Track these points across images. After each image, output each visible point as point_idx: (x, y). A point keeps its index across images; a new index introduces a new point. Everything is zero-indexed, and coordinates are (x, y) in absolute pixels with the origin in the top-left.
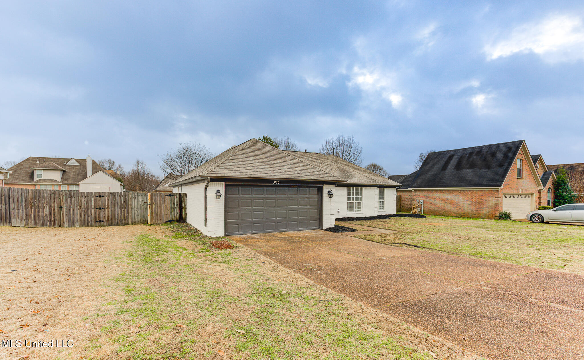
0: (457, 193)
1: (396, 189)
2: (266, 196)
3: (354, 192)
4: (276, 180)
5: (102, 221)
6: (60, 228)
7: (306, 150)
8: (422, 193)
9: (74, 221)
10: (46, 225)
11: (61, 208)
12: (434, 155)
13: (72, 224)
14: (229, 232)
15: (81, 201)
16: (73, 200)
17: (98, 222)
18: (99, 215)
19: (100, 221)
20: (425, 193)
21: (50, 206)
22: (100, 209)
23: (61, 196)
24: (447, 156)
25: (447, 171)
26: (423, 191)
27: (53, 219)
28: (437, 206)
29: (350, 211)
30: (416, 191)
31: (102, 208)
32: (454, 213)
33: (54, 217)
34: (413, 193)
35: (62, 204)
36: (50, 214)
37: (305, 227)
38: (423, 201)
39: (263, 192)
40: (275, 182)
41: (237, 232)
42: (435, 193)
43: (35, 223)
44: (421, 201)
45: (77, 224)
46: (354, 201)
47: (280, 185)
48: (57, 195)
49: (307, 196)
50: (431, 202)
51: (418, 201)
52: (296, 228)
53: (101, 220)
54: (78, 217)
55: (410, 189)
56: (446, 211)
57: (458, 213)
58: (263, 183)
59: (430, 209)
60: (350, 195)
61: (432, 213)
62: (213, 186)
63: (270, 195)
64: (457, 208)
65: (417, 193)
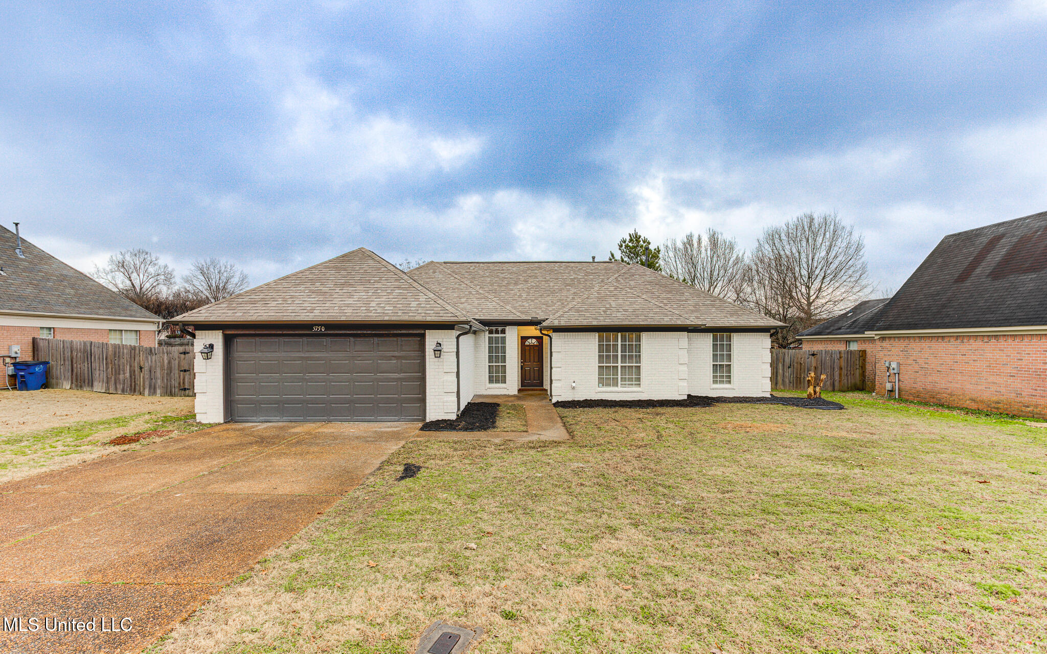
0: (978, 344)
1: (771, 336)
2: (307, 355)
3: (620, 343)
4: (318, 325)
5: (188, 389)
6: (140, 397)
7: (594, 258)
8: (896, 343)
9: (155, 389)
10: (127, 392)
11: (141, 368)
12: (955, 241)
13: (153, 391)
14: (240, 417)
15: (163, 360)
16: (154, 357)
17: (182, 389)
18: (184, 379)
19: (185, 389)
20: (902, 344)
21: (131, 366)
22: (185, 371)
23: (141, 353)
24: (984, 240)
25: (968, 283)
26: (899, 338)
27: (133, 384)
28: (930, 378)
29: (608, 385)
30: (883, 338)
31: (188, 371)
32: (973, 400)
33: (135, 382)
34: (878, 343)
35: (142, 363)
36: (131, 376)
37: (392, 416)
38: (899, 364)
39: (301, 347)
40: (315, 329)
41: (253, 417)
42: (925, 344)
43: (116, 389)
44: (894, 365)
45: (158, 391)
46: (619, 364)
47: (326, 332)
48: (137, 352)
49: (396, 354)
50: (917, 367)
51: (887, 365)
52: (371, 416)
53: (186, 387)
54: (159, 382)
55: (869, 334)
56: (951, 395)
57: (982, 402)
58: (294, 331)
59: (915, 386)
60: (608, 350)
61: (918, 396)
62: (204, 337)
63: (316, 352)
64: (979, 387)
65: (886, 344)
